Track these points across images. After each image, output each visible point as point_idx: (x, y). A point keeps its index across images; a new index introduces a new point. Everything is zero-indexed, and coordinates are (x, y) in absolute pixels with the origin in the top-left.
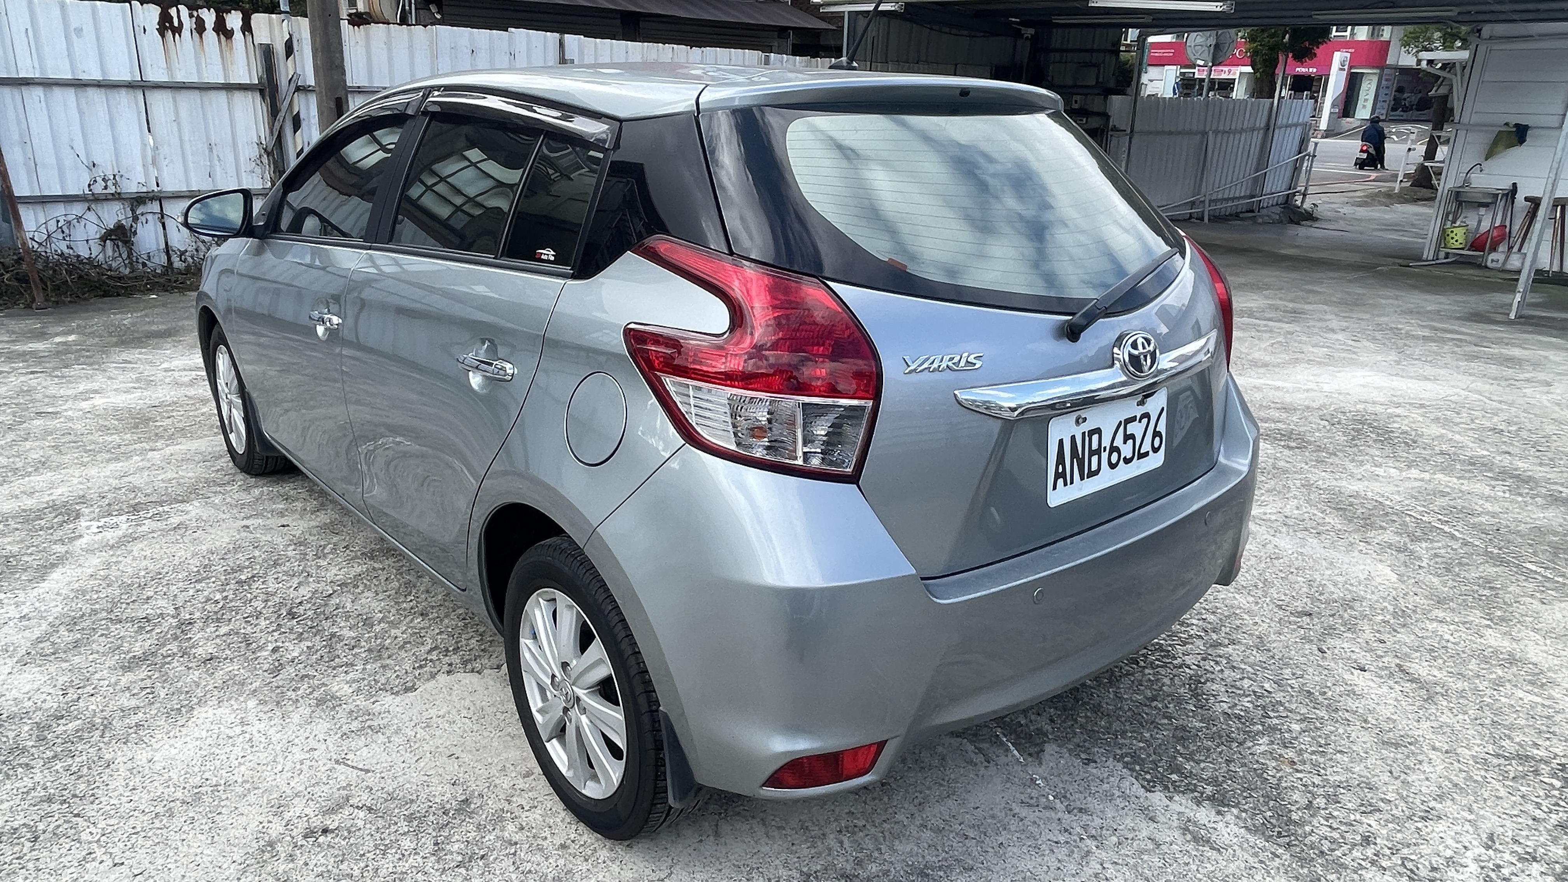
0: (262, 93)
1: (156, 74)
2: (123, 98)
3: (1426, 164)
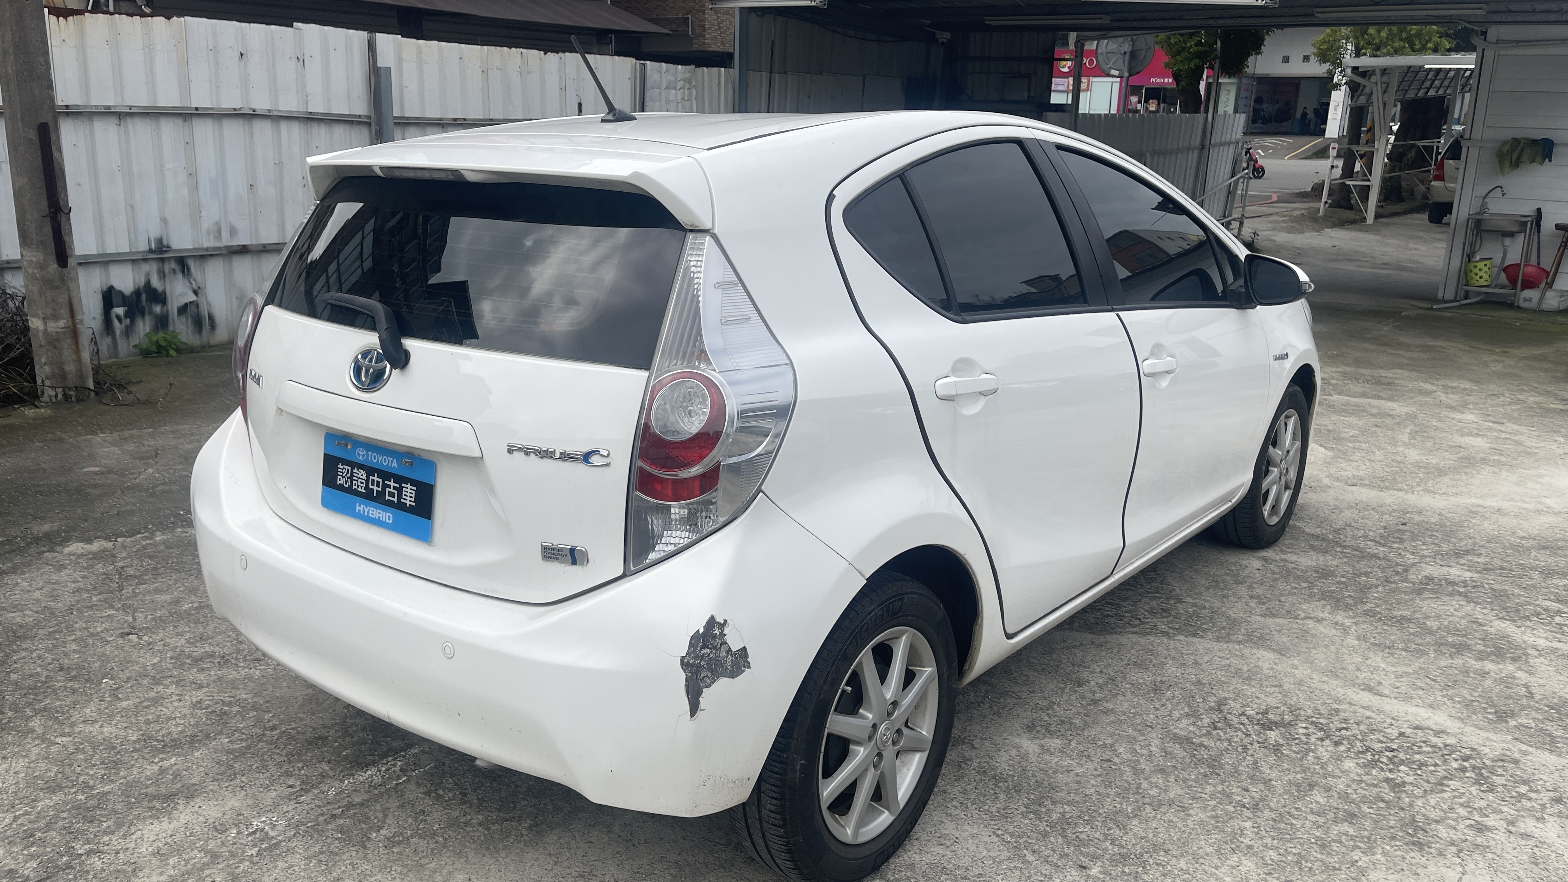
3: (1348, 183)
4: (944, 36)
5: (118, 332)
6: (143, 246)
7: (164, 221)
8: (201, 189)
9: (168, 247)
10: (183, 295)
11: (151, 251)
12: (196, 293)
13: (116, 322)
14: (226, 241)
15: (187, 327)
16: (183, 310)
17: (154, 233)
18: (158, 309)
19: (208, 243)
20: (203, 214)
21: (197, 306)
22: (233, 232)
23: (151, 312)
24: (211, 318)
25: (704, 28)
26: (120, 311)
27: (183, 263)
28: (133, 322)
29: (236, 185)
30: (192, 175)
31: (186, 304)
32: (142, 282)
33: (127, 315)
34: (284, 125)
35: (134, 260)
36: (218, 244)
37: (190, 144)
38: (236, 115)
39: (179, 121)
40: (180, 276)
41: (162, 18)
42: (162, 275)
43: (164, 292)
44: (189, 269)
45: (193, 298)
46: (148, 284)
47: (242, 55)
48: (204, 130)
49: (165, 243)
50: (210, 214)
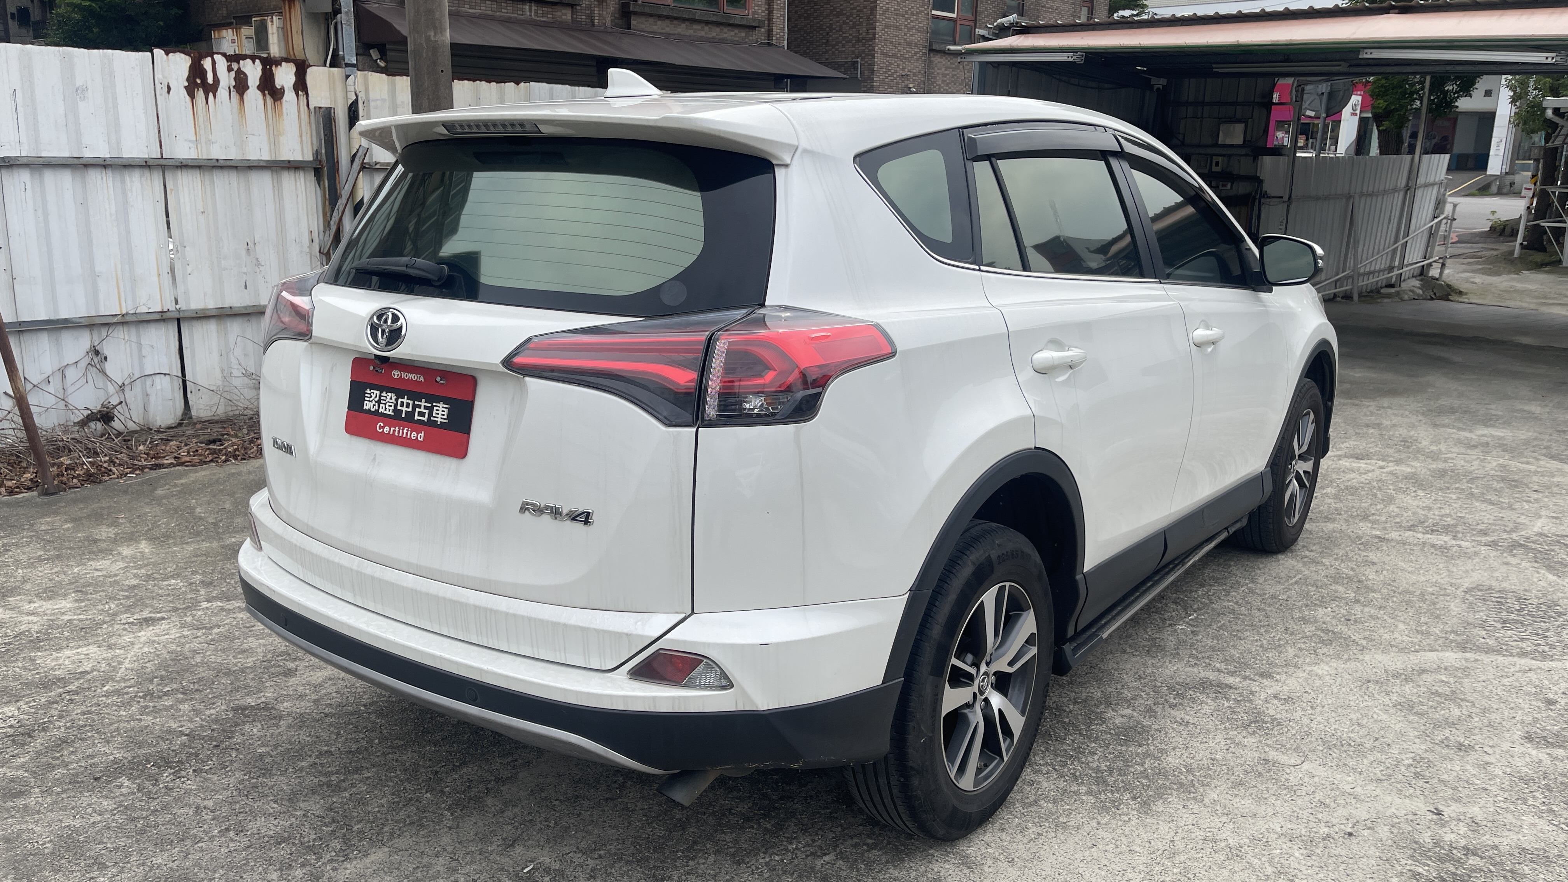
0: (318, 172)
1: (183, 151)
2: (136, 181)
3: (1543, 224)
4: (1159, 83)
25: (872, 71)
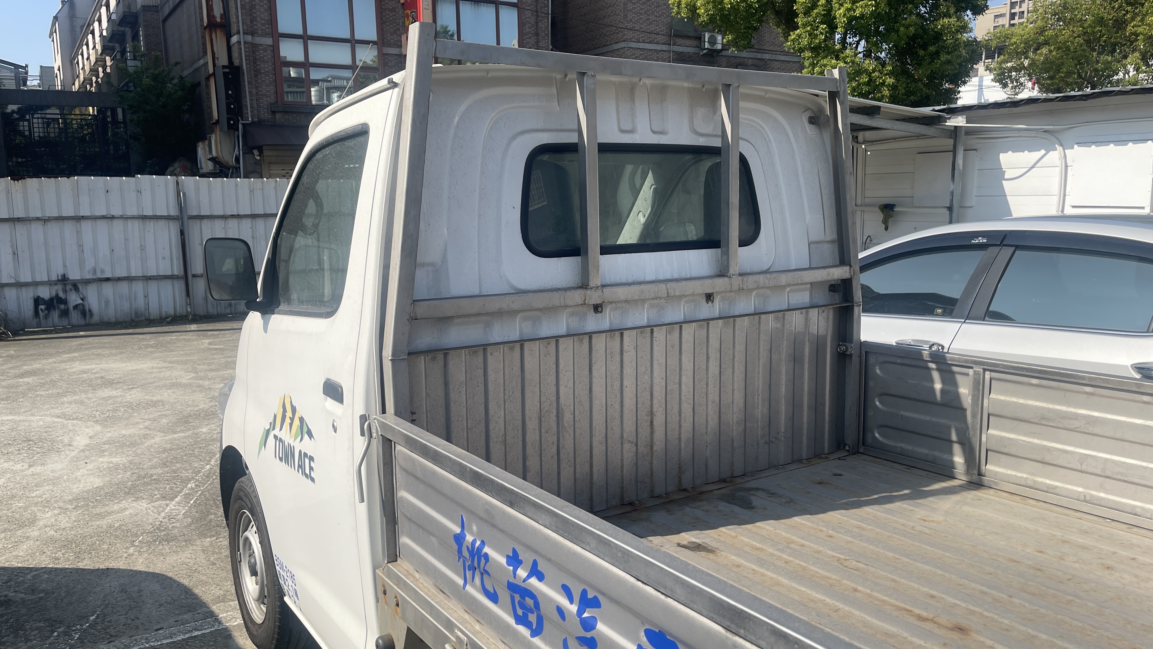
5: (41, 317)
6: (54, 278)
7: (65, 266)
8: (85, 252)
9: (68, 278)
10: (76, 300)
11: (58, 280)
12: (82, 299)
13: (40, 312)
14: (99, 275)
15: (78, 315)
16: (76, 307)
17: (61, 272)
18: (62, 307)
19: (88, 276)
20: (86, 263)
21: (83, 306)
22: (102, 271)
23: (58, 308)
24: (90, 311)
26: (42, 307)
27: (75, 286)
28: (49, 312)
29: (104, 248)
30: (80, 246)
31: (77, 305)
32: (54, 294)
33: (46, 309)
34: (130, 222)
35: (49, 283)
36: (95, 277)
37: (79, 232)
38: (103, 217)
39: (73, 222)
40: (74, 291)
41: (66, 178)
42: (65, 291)
43: (66, 299)
44: (78, 289)
45: (81, 302)
46: (57, 296)
47: (107, 191)
48: (86, 226)
49: (66, 276)
50: (90, 264)
